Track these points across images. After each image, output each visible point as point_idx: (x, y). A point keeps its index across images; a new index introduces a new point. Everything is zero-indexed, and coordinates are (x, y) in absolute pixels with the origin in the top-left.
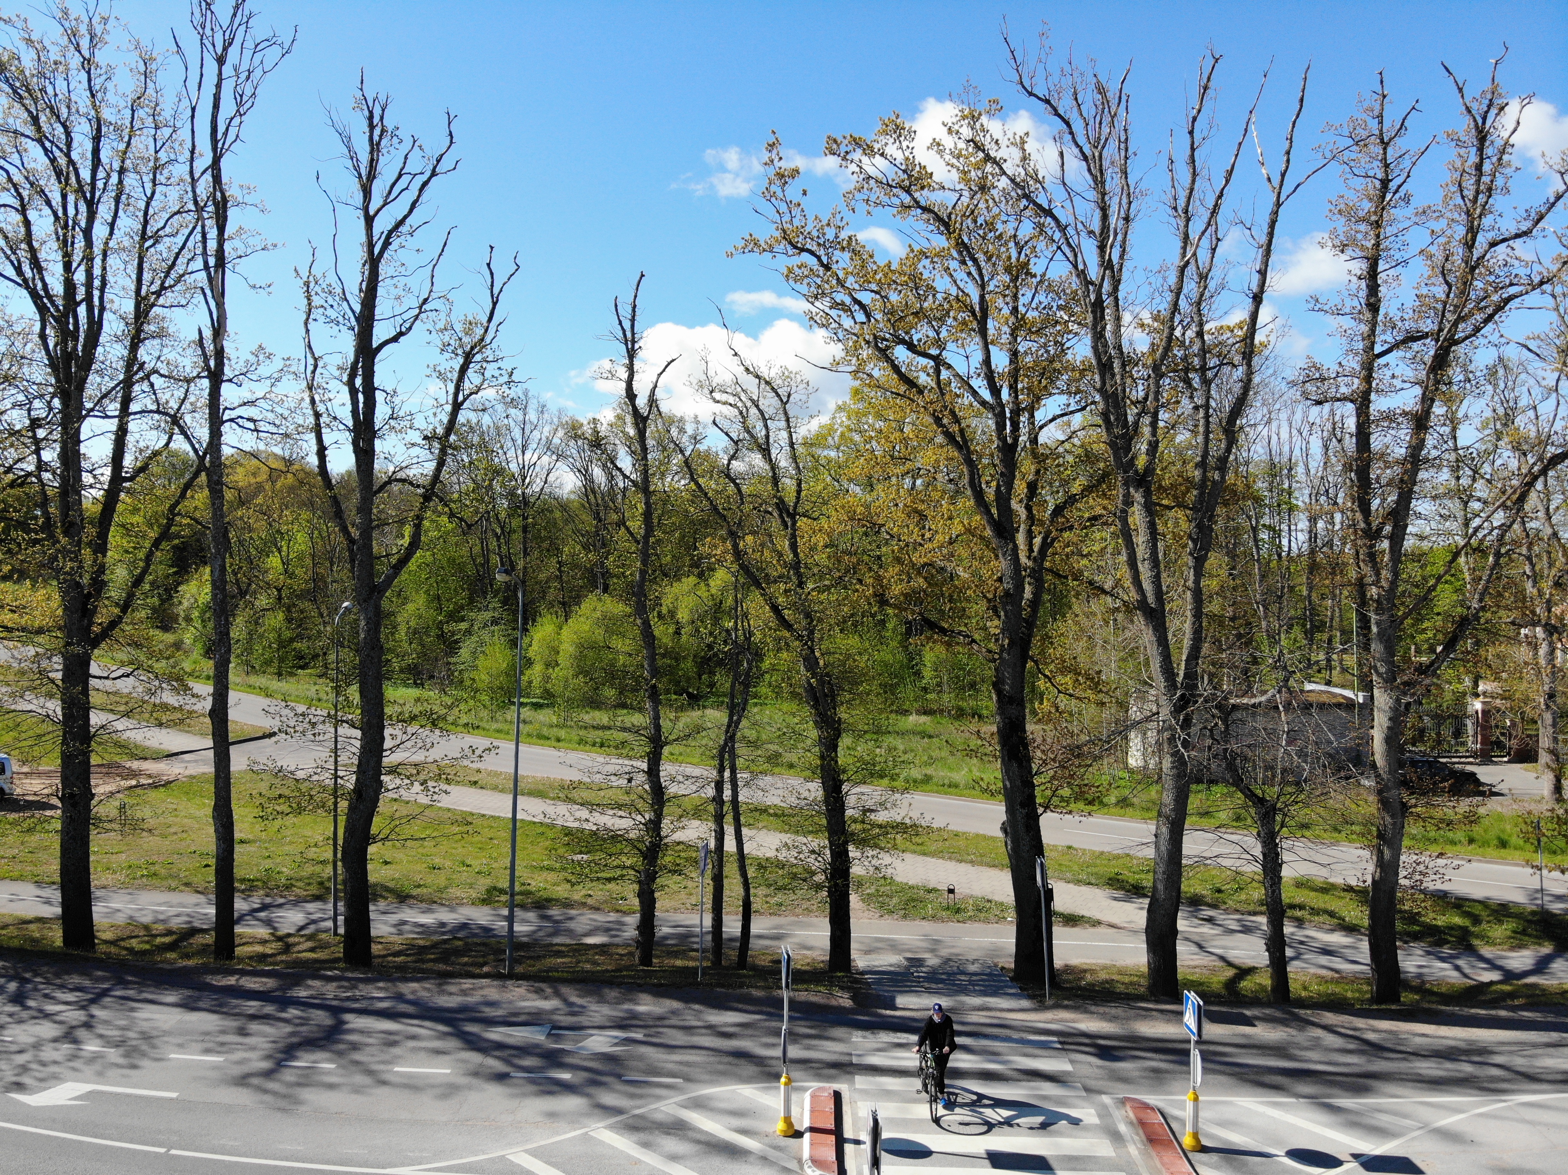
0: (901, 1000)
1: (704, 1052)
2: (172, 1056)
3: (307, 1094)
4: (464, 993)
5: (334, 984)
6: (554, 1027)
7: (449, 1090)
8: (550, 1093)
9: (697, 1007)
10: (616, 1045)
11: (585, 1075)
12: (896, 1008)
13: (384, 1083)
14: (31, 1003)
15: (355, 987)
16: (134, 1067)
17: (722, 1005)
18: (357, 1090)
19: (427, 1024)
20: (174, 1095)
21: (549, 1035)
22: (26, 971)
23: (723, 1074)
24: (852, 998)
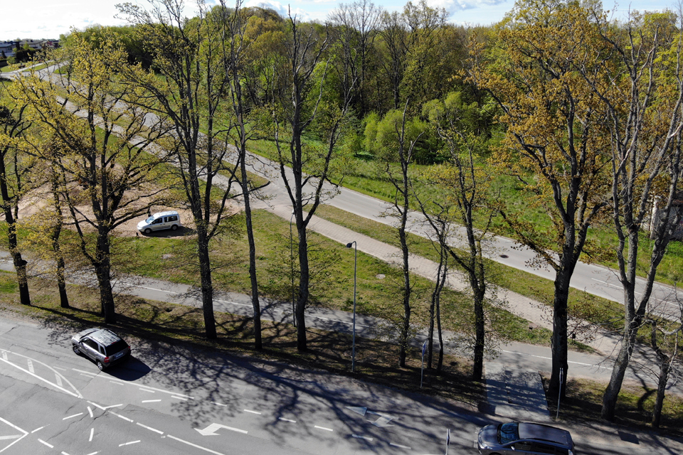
0: (499, 410)
1: (418, 432)
2: (245, 410)
3: (287, 437)
4: (338, 383)
5: (294, 372)
6: (368, 409)
7: (332, 442)
8: (363, 448)
9: (418, 403)
10: (389, 423)
11: (376, 440)
12: (494, 415)
13: (310, 434)
14: (198, 377)
15: (300, 375)
16: (232, 416)
17: (427, 403)
18: (302, 437)
19: (325, 401)
20: (246, 432)
21: (366, 414)
22: (195, 355)
23: (424, 446)
24: (479, 407)
